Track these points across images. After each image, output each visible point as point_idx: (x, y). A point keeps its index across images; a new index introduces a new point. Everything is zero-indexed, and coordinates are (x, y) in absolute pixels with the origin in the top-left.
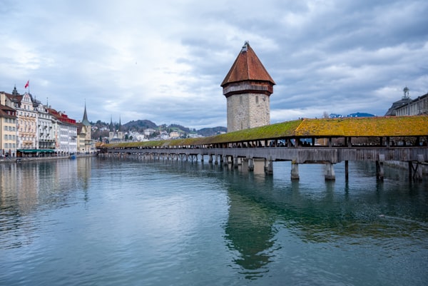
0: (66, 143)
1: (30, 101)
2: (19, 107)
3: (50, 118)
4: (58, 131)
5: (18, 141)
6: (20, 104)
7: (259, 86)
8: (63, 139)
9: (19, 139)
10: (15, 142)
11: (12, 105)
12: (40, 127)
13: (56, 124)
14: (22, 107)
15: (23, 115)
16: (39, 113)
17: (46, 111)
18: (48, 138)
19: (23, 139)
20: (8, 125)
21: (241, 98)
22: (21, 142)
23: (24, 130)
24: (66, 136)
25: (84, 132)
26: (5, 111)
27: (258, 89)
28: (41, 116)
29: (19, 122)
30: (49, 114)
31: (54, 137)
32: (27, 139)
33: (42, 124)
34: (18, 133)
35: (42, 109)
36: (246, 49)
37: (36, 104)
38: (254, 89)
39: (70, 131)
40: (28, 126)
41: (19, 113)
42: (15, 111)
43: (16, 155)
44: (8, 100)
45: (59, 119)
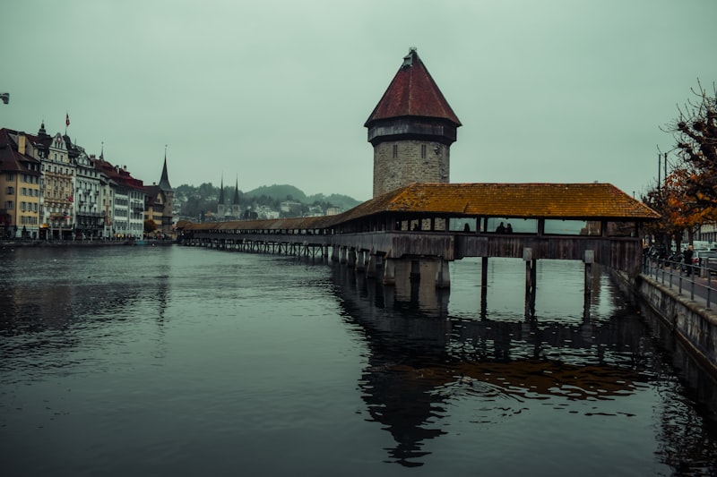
0: (125, 219)
1: (64, 147)
2: (46, 156)
3: (99, 177)
4: (111, 198)
5: (42, 213)
6: (47, 153)
7: (427, 129)
8: (118, 212)
9: (45, 209)
10: (37, 215)
11: (35, 154)
12: (80, 192)
13: (108, 188)
14: (52, 156)
15: (52, 170)
16: (80, 167)
17: (92, 164)
18: (93, 210)
19: (51, 210)
20: (28, 186)
21: (395, 147)
22: (47, 214)
23: (52, 195)
24: (125, 208)
25: (161, 203)
26: (24, 164)
27: (427, 133)
28: (83, 174)
29: (46, 182)
30: (97, 171)
31: (104, 208)
32: (57, 211)
33: (83, 186)
34: (42, 200)
35: (86, 162)
36: (410, 63)
37: (74, 152)
38: (418, 132)
39: (132, 200)
40: (60, 189)
41: (46, 167)
42: (39, 164)
43: (38, 237)
44: (30, 145)
45: (113, 178)
